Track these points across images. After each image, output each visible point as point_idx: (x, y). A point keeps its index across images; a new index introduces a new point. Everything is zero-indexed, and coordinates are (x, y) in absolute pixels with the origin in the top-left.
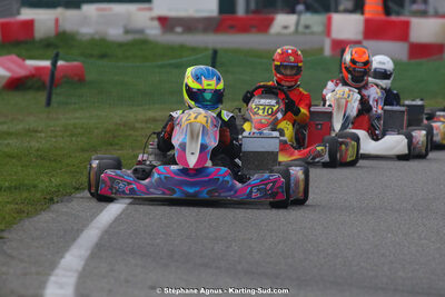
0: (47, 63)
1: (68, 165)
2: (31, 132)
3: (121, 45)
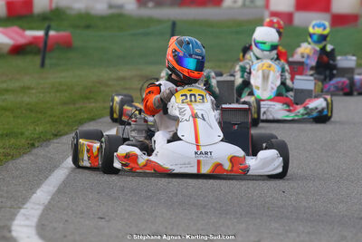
0: (40, 33)
2: (25, 89)
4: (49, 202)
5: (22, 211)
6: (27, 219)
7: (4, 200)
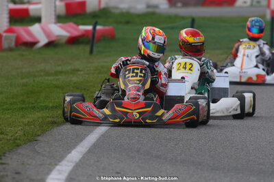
0: (90, 28)
2: (76, 71)
4: (80, 160)
5: (58, 167)
6: (60, 174)
7: (46, 158)
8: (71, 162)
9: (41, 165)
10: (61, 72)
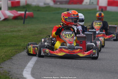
1: (29, 39)
2: (19, 31)
3: (43, 8)
5: (25, 69)
6: (27, 72)
7: (18, 66)
8: (30, 67)
9: (18, 68)
10: (13, 31)
